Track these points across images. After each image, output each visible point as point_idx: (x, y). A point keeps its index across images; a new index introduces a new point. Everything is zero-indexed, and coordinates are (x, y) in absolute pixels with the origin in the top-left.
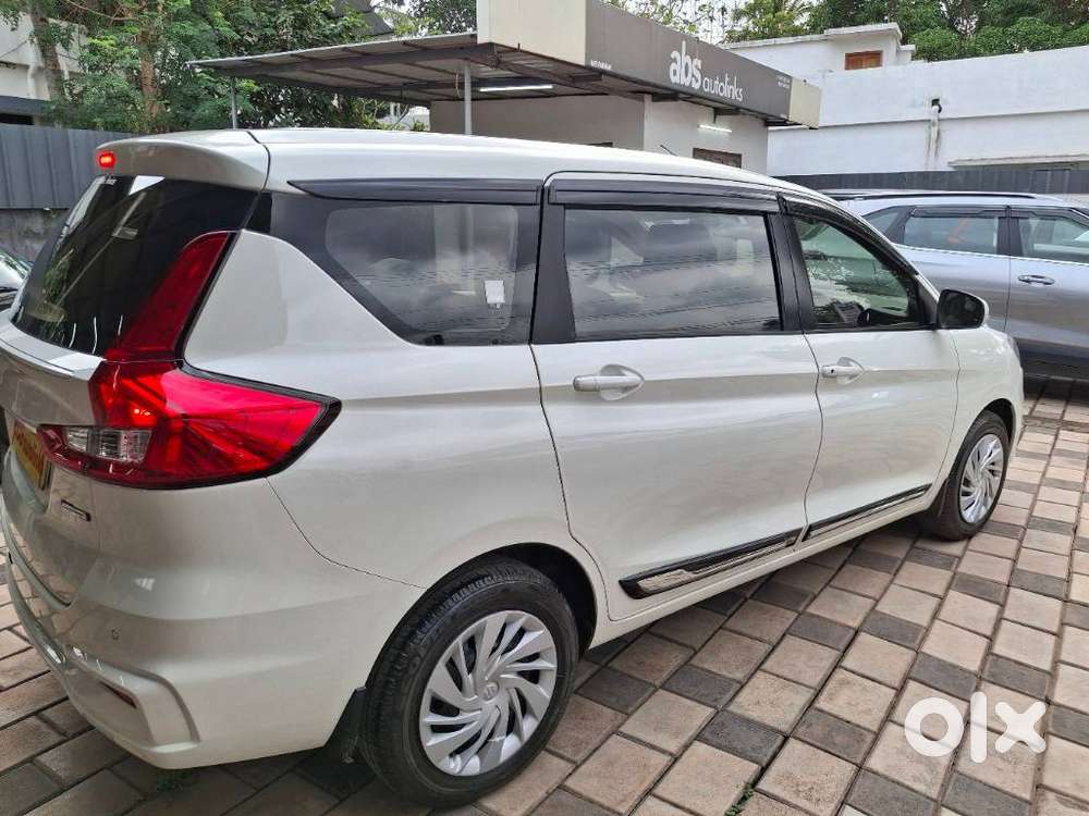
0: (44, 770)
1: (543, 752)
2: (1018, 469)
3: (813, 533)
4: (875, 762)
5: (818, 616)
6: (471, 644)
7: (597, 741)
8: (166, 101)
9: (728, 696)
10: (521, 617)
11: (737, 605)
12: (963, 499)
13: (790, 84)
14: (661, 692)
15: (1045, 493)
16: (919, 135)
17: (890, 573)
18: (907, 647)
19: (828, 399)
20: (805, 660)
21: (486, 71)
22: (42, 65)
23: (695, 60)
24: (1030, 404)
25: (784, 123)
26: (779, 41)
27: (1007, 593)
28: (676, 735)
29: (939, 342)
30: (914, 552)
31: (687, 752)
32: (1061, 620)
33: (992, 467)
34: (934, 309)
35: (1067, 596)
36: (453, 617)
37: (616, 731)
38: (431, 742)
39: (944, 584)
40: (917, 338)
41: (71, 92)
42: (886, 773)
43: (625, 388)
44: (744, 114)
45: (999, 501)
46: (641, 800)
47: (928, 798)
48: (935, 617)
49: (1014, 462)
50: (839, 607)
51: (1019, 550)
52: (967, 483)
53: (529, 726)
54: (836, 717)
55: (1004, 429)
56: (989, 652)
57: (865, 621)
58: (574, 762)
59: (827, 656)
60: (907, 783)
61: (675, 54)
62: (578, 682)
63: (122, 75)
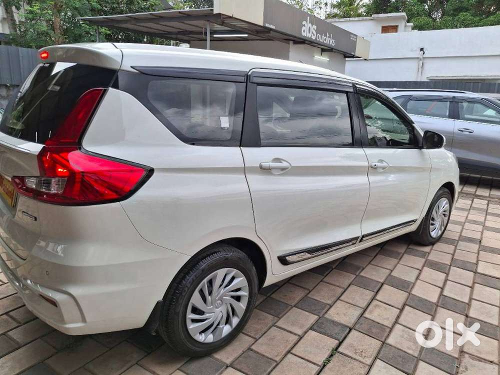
0: (11, 338)
1: (241, 334)
2: (455, 215)
3: (364, 239)
4: (390, 341)
5: (365, 277)
6: (210, 283)
7: (265, 330)
8: (66, 37)
9: (324, 311)
10: (233, 271)
11: (329, 271)
12: (431, 227)
13: (356, 39)
14: (294, 308)
15: (467, 225)
16: (414, 65)
17: (397, 259)
18: (405, 291)
19: (372, 178)
20: (360, 296)
21: (218, 27)
22: (5, 16)
23: (314, 26)
24: (461, 187)
25: (353, 57)
26: (351, 19)
27: (450, 269)
28: (301, 327)
29: (422, 155)
30: (408, 250)
31: (306, 335)
32: (473, 281)
33: (444, 213)
34: (421, 140)
35: (476, 270)
36: (203, 270)
37: (274, 325)
38: (191, 326)
39: (422, 265)
40: (413, 152)
41: (20, 31)
42: (395, 345)
43: (283, 169)
44: (335, 52)
45: (447, 228)
46: (286, 355)
47: (414, 356)
48: (417, 278)
49: (454, 212)
50: (374, 273)
51: (455, 251)
52: (433, 219)
53: (235, 321)
54: (373, 321)
55: (450, 196)
56: (441, 294)
57: (386, 280)
58: (255, 338)
59: (369, 294)
60: (404, 350)
61: (304, 23)
62: (258, 303)
63: (44, 23)
